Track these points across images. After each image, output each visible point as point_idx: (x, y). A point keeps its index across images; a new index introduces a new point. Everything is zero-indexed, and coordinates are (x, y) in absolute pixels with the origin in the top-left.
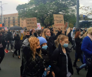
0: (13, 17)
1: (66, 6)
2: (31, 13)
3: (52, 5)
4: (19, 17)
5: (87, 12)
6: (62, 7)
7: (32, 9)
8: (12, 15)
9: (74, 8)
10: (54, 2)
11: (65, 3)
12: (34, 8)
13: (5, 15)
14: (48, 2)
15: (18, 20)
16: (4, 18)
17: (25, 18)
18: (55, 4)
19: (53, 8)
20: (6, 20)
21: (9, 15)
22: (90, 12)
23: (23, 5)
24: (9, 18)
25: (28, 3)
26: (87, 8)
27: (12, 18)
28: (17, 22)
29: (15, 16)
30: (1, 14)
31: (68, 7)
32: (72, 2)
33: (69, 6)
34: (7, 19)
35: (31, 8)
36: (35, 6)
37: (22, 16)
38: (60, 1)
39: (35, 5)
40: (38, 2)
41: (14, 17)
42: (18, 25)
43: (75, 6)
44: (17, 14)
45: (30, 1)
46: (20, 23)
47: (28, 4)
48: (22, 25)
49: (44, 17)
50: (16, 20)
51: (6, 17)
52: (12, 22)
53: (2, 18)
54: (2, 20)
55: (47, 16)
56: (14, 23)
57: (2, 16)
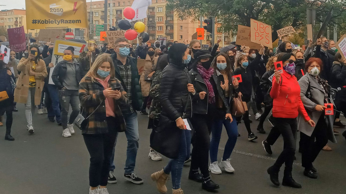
0: (149, 8)
4: (169, 9)
13: (119, 2)
15: (167, 17)
16: (117, 11)
17: (192, 10)
28: (164, 25)
29: (156, 6)
37: (181, 5)
41: (153, 8)
42: (167, 34)
46: (172, 27)
48: (182, 36)
49: (255, 10)
50: (159, 18)
51: (122, 7)
52: (146, 24)
53: (109, 10)
54: (108, 18)
55: (264, 7)
56: (154, 27)
57: (109, 4)
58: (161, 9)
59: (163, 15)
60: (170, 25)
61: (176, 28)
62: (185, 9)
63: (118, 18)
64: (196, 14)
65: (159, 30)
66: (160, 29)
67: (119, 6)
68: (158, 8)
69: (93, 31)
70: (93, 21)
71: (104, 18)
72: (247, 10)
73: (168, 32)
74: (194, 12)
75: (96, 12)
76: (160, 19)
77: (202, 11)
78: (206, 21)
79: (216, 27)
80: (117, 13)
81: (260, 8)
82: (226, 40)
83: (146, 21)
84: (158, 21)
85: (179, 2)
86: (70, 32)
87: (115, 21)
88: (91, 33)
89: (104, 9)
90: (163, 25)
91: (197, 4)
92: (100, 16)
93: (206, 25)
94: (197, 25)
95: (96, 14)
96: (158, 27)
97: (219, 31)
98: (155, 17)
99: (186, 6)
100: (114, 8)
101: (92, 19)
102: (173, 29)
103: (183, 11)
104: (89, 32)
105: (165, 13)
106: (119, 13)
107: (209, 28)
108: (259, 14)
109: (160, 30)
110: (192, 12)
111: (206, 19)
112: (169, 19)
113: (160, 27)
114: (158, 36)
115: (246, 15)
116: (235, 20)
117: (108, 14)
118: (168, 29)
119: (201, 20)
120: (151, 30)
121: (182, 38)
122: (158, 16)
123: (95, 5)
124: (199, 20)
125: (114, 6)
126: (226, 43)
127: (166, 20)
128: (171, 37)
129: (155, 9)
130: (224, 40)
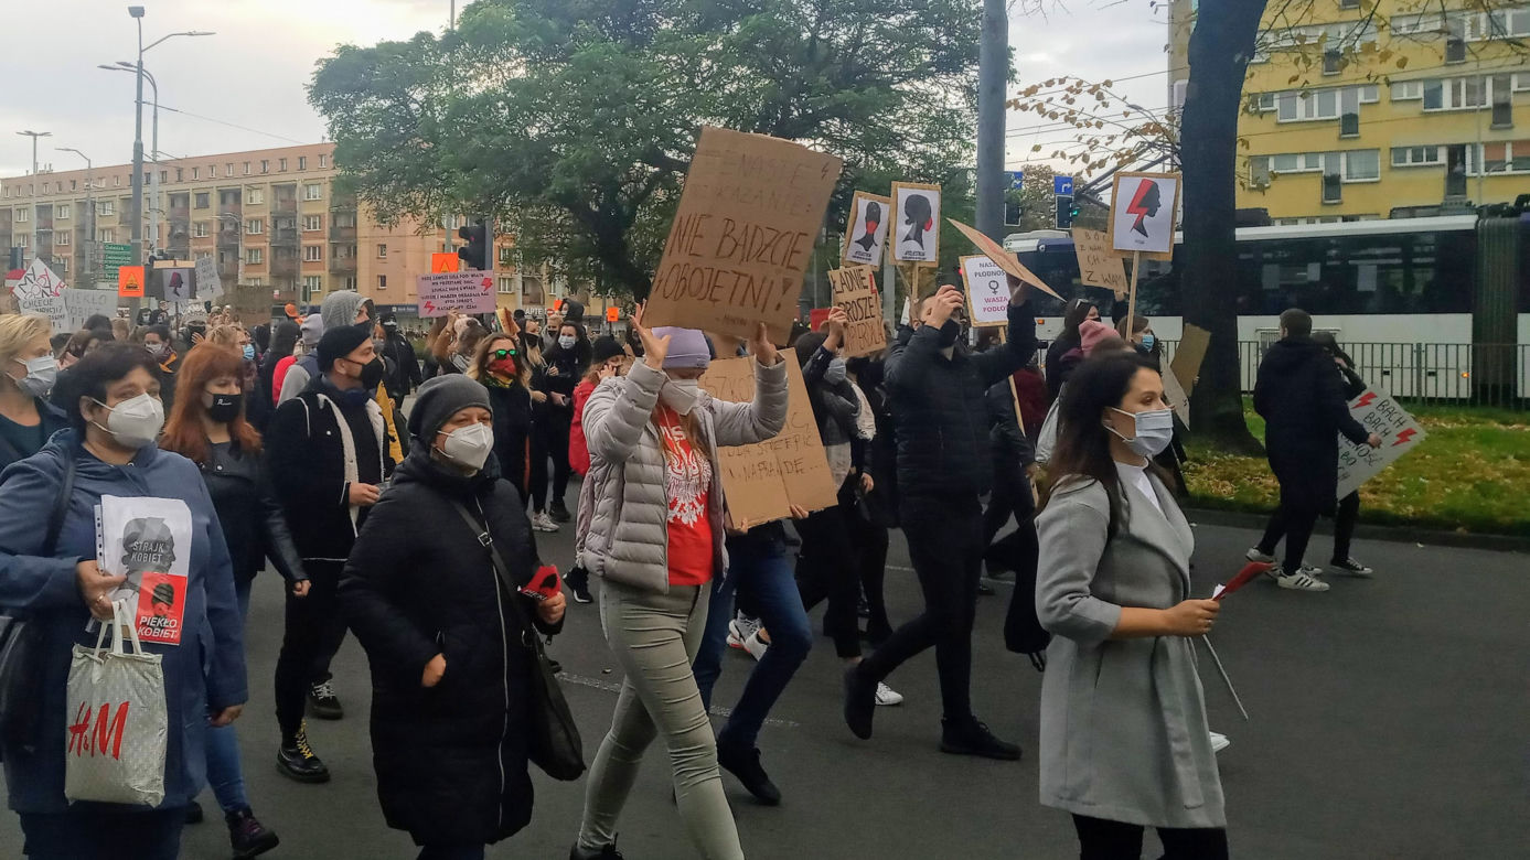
0: (276, 188)
1: (872, 69)
2: (476, 142)
3: (713, 56)
4: (345, 190)
5: (1093, 144)
6: (823, 79)
7: (487, 100)
8: (264, 159)
9: (955, 100)
10: (736, 29)
11: (855, 43)
12: (513, 85)
13: (179, 168)
14: (666, 25)
15: (335, 216)
16: (173, 198)
17: (417, 196)
18: (744, 50)
19: (731, 88)
20: (196, 216)
21: (229, 160)
22: (1117, 145)
23: (389, 49)
24: (231, 196)
25: (450, 35)
26: (1085, 102)
27: (259, 202)
28: (325, 243)
29: (299, 178)
30: (138, 148)
31: (884, 86)
32: (936, 24)
33: (905, 78)
34: (212, 214)
35: (476, 89)
36: (521, 72)
37: (384, 180)
38: (803, 20)
39: (525, 50)
40: (552, 24)
41: (291, 188)
42: (337, 273)
43: (962, 79)
44: (317, 151)
45: (470, 10)
46: (353, 251)
47: (451, 41)
48: (385, 277)
49: (626, 193)
50: (309, 219)
51: (190, 186)
52: (268, 239)
53: (147, 196)
54: (144, 222)
55: (654, 181)
56: (292, 250)
57: (148, 175)
58: (315, 191)
59: (324, 209)
60: (345, 242)
61: (365, 252)
62: (396, 190)
63: (178, 219)
64: (432, 207)
65: (308, 257)
66: (314, 254)
67: (180, 180)
68: (307, 186)
69: (95, 266)
70: (97, 232)
71: (132, 220)
72: (599, 193)
73: (338, 267)
74: (426, 201)
75: (104, 203)
76: (314, 223)
77: (451, 196)
78: (464, 233)
79: (497, 247)
80: (173, 205)
81: (642, 187)
82: (529, 290)
83: (268, 229)
84: (306, 229)
85: (375, 170)
86: (19, 267)
87: (166, 230)
88: (87, 272)
89: (131, 191)
90: (322, 241)
91: (435, 175)
92: (118, 217)
93: (463, 243)
94: (434, 241)
95: (104, 210)
96: (309, 248)
97: (508, 263)
98: (295, 217)
99: (399, 181)
100: (165, 188)
101: (94, 224)
102: (355, 253)
103: (391, 198)
104: (83, 269)
105: (327, 203)
106: (179, 204)
107: (475, 256)
108: (639, 207)
109: (315, 258)
110: (418, 202)
111: (464, 225)
112: (342, 222)
113: (314, 248)
114: (308, 278)
115: (595, 208)
116: (560, 225)
117: (145, 207)
118: (338, 254)
119: (449, 224)
120: (285, 258)
121: (384, 284)
122: (306, 212)
123: (101, 179)
124: (440, 226)
125: (164, 182)
126: (528, 299)
127: (331, 225)
128: (349, 281)
129: (297, 191)
130: (521, 292)
